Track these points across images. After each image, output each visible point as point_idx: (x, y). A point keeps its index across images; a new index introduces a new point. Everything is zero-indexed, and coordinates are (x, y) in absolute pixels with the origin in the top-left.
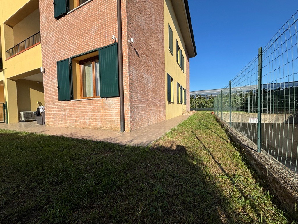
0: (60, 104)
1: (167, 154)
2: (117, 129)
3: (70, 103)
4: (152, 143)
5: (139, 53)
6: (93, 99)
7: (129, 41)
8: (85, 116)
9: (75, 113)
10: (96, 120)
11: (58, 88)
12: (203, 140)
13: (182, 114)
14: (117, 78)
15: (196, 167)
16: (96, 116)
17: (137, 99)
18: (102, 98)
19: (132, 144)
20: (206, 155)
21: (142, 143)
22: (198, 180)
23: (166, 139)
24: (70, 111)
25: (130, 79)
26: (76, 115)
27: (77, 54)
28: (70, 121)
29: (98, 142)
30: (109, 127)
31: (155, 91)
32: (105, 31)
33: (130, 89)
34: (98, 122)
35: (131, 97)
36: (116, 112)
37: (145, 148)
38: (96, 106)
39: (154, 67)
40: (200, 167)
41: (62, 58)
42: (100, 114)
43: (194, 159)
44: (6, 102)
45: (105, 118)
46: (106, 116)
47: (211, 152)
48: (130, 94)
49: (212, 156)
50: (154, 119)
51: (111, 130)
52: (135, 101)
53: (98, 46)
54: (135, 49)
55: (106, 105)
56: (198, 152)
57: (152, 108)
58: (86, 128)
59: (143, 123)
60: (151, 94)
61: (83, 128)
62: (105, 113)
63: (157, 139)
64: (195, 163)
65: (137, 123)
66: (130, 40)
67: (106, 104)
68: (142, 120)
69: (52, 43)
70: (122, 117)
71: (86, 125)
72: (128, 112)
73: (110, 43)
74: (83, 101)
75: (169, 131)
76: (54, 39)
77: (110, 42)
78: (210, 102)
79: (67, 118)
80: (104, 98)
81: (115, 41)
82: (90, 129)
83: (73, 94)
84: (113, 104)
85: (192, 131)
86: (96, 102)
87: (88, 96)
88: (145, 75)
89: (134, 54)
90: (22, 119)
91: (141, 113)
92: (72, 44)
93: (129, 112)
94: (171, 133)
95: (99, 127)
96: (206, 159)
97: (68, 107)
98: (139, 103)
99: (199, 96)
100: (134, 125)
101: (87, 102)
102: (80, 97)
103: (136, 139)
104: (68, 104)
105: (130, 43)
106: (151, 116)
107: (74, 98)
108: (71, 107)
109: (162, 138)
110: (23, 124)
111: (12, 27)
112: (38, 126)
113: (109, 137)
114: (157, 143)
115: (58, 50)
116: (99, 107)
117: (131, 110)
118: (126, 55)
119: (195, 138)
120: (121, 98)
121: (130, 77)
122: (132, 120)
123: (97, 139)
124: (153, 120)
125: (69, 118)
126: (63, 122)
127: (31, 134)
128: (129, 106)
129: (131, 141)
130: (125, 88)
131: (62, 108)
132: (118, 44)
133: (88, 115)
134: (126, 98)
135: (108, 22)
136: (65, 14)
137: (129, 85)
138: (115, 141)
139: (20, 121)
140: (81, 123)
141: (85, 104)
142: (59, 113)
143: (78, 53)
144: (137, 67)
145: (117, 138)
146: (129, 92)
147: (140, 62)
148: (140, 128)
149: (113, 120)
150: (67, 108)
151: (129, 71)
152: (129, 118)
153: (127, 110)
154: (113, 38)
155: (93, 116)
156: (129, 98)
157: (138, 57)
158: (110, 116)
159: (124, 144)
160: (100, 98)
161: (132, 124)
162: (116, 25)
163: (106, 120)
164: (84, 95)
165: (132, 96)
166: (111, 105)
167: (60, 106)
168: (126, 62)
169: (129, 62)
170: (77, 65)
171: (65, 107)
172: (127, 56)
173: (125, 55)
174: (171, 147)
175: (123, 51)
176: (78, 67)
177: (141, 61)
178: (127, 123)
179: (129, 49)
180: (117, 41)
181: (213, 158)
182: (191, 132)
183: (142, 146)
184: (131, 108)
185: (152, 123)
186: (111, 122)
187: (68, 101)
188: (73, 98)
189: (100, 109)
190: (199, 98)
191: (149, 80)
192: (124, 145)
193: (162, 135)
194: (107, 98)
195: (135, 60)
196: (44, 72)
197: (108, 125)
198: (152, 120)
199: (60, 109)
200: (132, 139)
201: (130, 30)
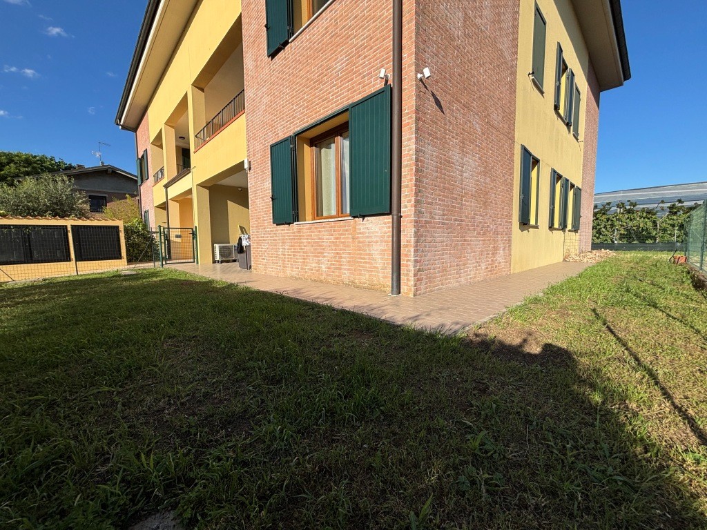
0: (276, 230)
1: (509, 361)
2: (383, 289)
3: (293, 230)
4: (467, 329)
5: (443, 103)
6: (336, 219)
7: (419, 76)
8: (319, 256)
9: (302, 249)
10: (341, 265)
11: (273, 199)
12: (632, 338)
13: (564, 260)
14: (387, 171)
15: (600, 411)
16: (341, 257)
17: (432, 218)
18: (354, 217)
19: (417, 325)
20: (641, 383)
21: (443, 325)
22: (606, 446)
23: (508, 324)
24: (291, 246)
25: (417, 170)
26: (304, 252)
27: (306, 125)
28: (292, 265)
29: (344, 312)
30: (366, 283)
31: (483, 197)
32: (365, 63)
33: (416, 194)
34: (345, 269)
35: (418, 213)
36: (382, 250)
37: (449, 339)
38: (341, 234)
39: (483, 133)
40: (614, 414)
41: (278, 137)
42: (350, 254)
43: (593, 386)
44: (196, 227)
45: (358, 262)
46: (360, 258)
47: (660, 377)
48: (415, 206)
49: (663, 389)
50: (477, 270)
51: (371, 288)
52: (427, 222)
53: (348, 99)
54: (433, 95)
55: (360, 233)
56: (611, 371)
57: (471, 241)
58: (321, 282)
59: (446, 279)
60: (470, 205)
61: (315, 281)
62: (359, 250)
63: (483, 320)
64: (597, 398)
65: (430, 278)
66: (422, 73)
67: (362, 230)
68: (444, 270)
69: (263, 107)
70: (395, 260)
71: (322, 274)
72: (409, 251)
73: (373, 90)
74: (316, 225)
75: (519, 303)
76: (265, 100)
77: (374, 85)
78: (673, 226)
79: (288, 258)
80: (357, 217)
81: (387, 82)
82: (328, 283)
83: (298, 210)
84: (376, 230)
85: (594, 310)
86: (341, 226)
87: (325, 214)
88: (456, 156)
89: (431, 106)
90: (218, 258)
91: (443, 254)
92: (298, 105)
93: (412, 250)
94: (524, 308)
95: (346, 281)
96: (639, 393)
97: (289, 236)
98: (438, 228)
99: (628, 207)
100: (424, 281)
101: (324, 227)
102: (311, 217)
103: (428, 315)
104: (289, 230)
105: (421, 80)
106: (469, 262)
107: (300, 219)
108: (295, 236)
109: (496, 320)
110: (218, 266)
111: (202, 90)
112: (240, 272)
113: (365, 305)
114: (482, 331)
115: (272, 121)
116: (348, 238)
117: (417, 246)
118: (412, 112)
119: (604, 328)
120: (395, 217)
121: (417, 165)
122: (419, 270)
123: (341, 305)
124: (474, 271)
125: (291, 258)
126: (280, 266)
127: (232, 285)
128: (413, 236)
129: (416, 318)
130: (405, 192)
131: (279, 239)
132: (391, 89)
133: (325, 254)
134: (407, 216)
135: (371, 39)
136: (286, 43)
137: (416, 185)
138: (380, 314)
139: (214, 262)
140: (312, 270)
141: (320, 231)
142: (273, 249)
143: (308, 121)
144: (436, 138)
145: (383, 308)
146: (413, 202)
147: (445, 124)
148: (438, 289)
149: (375, 267)
150: (287, 239)
151: (417, 151)
152: (411, 264)
153: (406, 246)
154: (382, 75)
155: (335, 257)
156: (413, 216)
157: (439, 113)
158: (369, 259)
159: (400, 323)
160: (350, 218)
161: (418, 280)
162: (389, 43)
163: (360, 266)
164: (318, 213)
165: (420, 212)
166: (373, 233)
167: (275, 234)
168: (411, 128)
169: (417, 129)
170: (306, 148)
171: (284, 236)
172: (414, 115)
173: (408, 114)
174: (521, 346)
175: (403, 103)
176: (308, 152)
177: (449, 121)
178: (407, 275)
179: (418, 96)
180: (390, 82)
181: (667, 395)
182: (590, 313)
183: (442, 333)
184: (417, 241)
185: (471, 278)
186: (371, 271)
187: (289, 224)
188: (298, 217)
189: (348, 242)
190: (629, 212)
191: (468, 169)
192: (400, 326)
193: (497, 312)
194: (364, 217)
195: (432, 121)
196: (250, 169)
197: (365, 278)
198: (471, 271)
199: (276, 240)
200: (416, 314)
201: (423, 46)
